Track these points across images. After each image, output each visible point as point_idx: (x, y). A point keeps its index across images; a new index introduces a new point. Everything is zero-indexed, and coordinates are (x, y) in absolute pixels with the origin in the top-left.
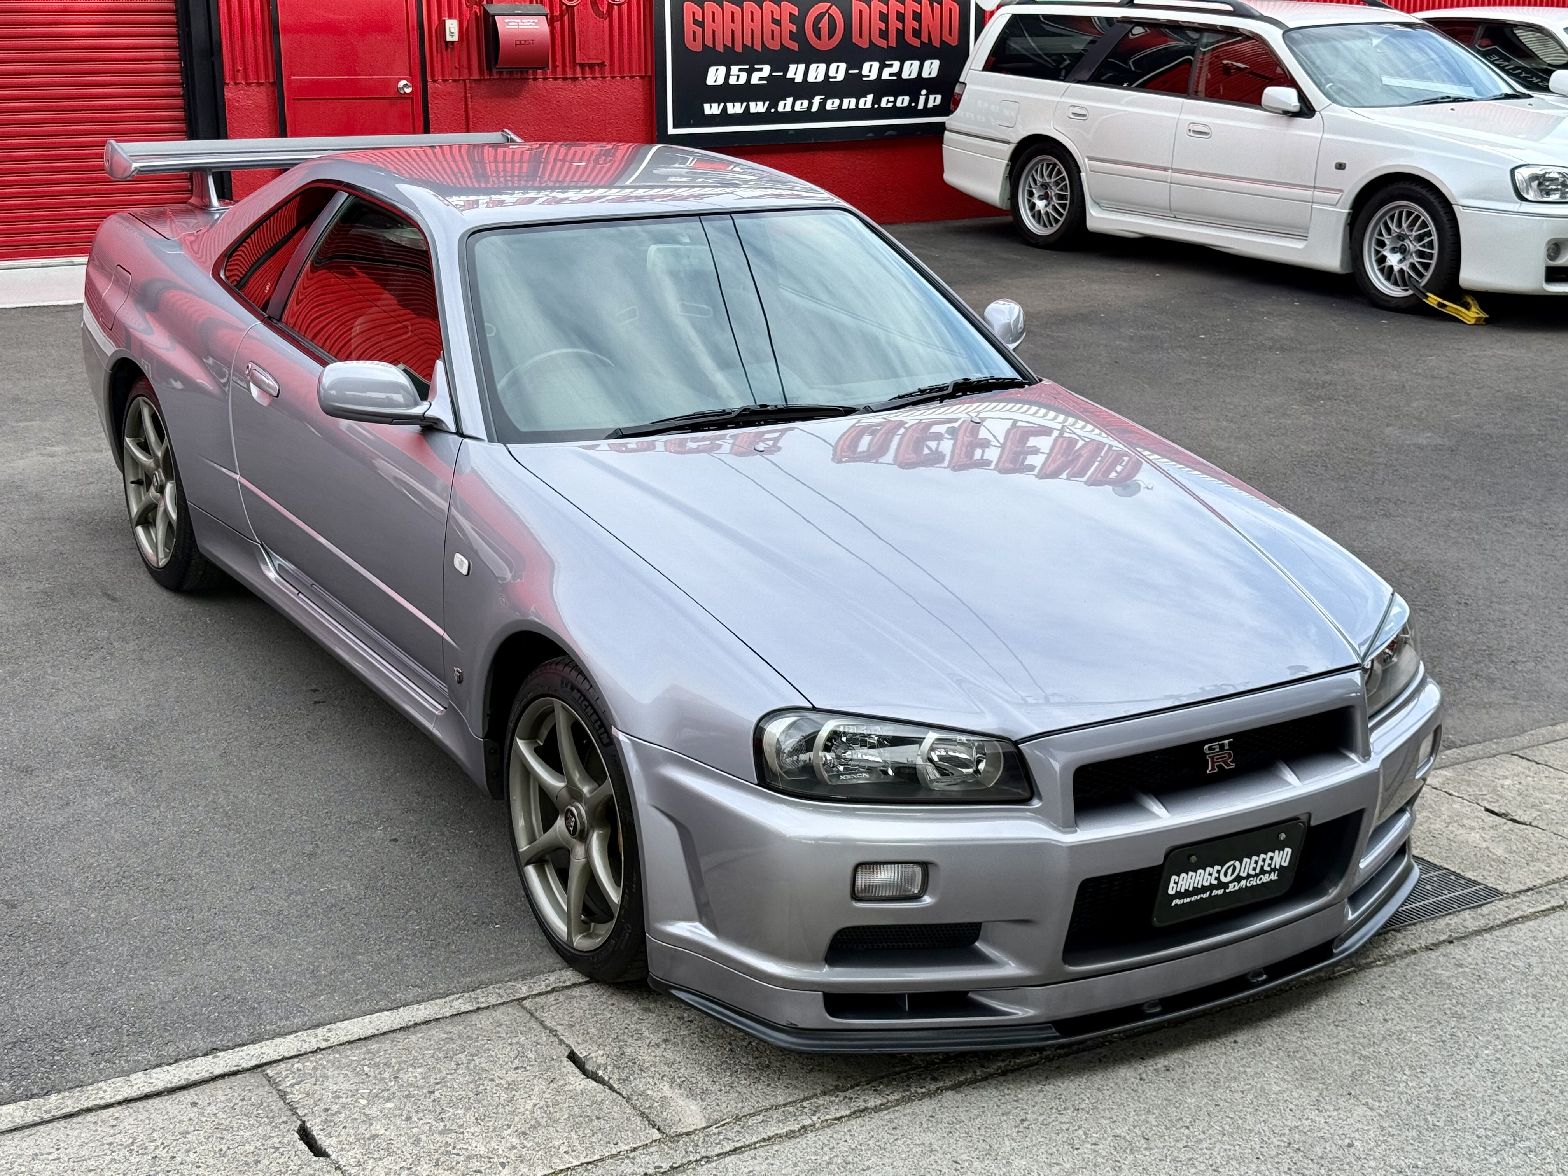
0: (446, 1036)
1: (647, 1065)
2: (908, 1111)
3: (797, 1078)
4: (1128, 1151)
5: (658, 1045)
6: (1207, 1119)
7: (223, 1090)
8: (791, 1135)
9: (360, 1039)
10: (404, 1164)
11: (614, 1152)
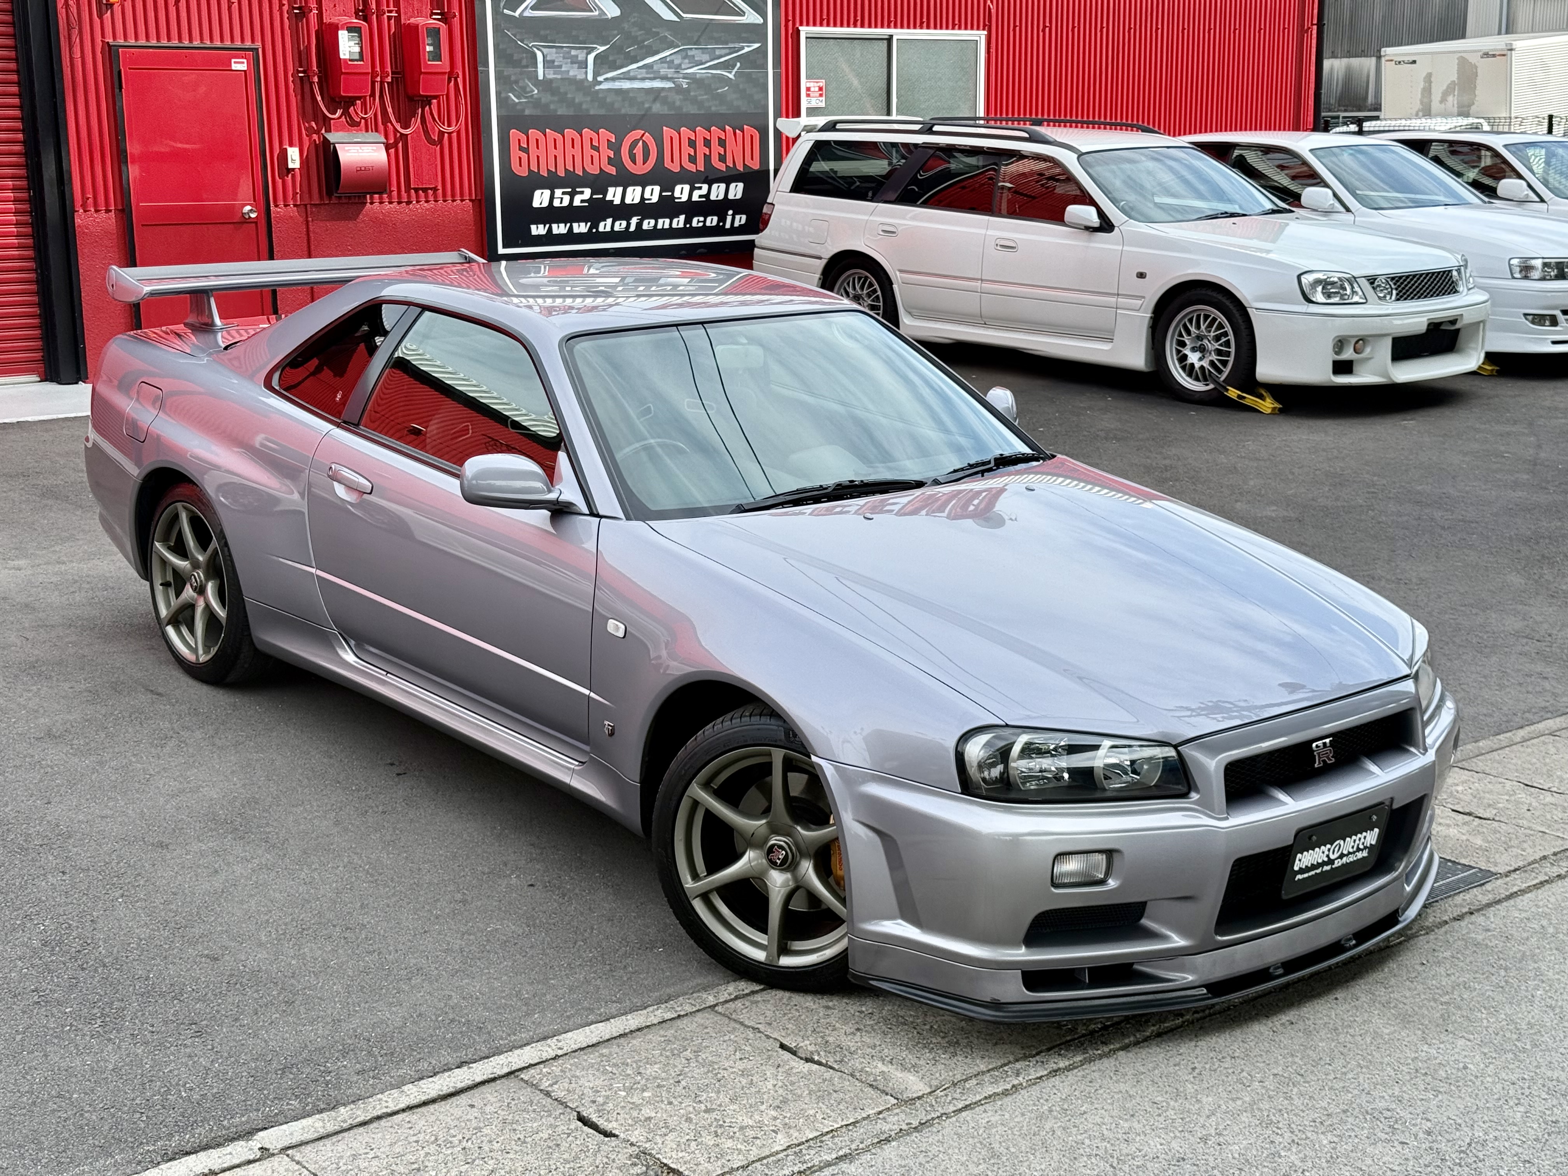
0: (663, 1039)
1: (853, 1049)
2: (1094, 1068)
3: (987, 1051)
4: (1291, 1084)
5: (853, 1034)
6: (1342, 1057)
7: (491, 1094)
8: (1005, 1093)
9: (589, 1046)
10: (688, 1137)
11: (865, 1115)
